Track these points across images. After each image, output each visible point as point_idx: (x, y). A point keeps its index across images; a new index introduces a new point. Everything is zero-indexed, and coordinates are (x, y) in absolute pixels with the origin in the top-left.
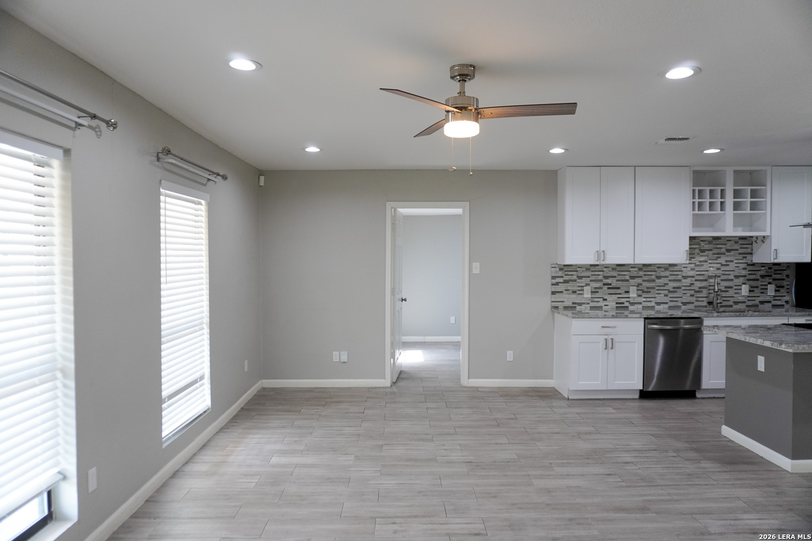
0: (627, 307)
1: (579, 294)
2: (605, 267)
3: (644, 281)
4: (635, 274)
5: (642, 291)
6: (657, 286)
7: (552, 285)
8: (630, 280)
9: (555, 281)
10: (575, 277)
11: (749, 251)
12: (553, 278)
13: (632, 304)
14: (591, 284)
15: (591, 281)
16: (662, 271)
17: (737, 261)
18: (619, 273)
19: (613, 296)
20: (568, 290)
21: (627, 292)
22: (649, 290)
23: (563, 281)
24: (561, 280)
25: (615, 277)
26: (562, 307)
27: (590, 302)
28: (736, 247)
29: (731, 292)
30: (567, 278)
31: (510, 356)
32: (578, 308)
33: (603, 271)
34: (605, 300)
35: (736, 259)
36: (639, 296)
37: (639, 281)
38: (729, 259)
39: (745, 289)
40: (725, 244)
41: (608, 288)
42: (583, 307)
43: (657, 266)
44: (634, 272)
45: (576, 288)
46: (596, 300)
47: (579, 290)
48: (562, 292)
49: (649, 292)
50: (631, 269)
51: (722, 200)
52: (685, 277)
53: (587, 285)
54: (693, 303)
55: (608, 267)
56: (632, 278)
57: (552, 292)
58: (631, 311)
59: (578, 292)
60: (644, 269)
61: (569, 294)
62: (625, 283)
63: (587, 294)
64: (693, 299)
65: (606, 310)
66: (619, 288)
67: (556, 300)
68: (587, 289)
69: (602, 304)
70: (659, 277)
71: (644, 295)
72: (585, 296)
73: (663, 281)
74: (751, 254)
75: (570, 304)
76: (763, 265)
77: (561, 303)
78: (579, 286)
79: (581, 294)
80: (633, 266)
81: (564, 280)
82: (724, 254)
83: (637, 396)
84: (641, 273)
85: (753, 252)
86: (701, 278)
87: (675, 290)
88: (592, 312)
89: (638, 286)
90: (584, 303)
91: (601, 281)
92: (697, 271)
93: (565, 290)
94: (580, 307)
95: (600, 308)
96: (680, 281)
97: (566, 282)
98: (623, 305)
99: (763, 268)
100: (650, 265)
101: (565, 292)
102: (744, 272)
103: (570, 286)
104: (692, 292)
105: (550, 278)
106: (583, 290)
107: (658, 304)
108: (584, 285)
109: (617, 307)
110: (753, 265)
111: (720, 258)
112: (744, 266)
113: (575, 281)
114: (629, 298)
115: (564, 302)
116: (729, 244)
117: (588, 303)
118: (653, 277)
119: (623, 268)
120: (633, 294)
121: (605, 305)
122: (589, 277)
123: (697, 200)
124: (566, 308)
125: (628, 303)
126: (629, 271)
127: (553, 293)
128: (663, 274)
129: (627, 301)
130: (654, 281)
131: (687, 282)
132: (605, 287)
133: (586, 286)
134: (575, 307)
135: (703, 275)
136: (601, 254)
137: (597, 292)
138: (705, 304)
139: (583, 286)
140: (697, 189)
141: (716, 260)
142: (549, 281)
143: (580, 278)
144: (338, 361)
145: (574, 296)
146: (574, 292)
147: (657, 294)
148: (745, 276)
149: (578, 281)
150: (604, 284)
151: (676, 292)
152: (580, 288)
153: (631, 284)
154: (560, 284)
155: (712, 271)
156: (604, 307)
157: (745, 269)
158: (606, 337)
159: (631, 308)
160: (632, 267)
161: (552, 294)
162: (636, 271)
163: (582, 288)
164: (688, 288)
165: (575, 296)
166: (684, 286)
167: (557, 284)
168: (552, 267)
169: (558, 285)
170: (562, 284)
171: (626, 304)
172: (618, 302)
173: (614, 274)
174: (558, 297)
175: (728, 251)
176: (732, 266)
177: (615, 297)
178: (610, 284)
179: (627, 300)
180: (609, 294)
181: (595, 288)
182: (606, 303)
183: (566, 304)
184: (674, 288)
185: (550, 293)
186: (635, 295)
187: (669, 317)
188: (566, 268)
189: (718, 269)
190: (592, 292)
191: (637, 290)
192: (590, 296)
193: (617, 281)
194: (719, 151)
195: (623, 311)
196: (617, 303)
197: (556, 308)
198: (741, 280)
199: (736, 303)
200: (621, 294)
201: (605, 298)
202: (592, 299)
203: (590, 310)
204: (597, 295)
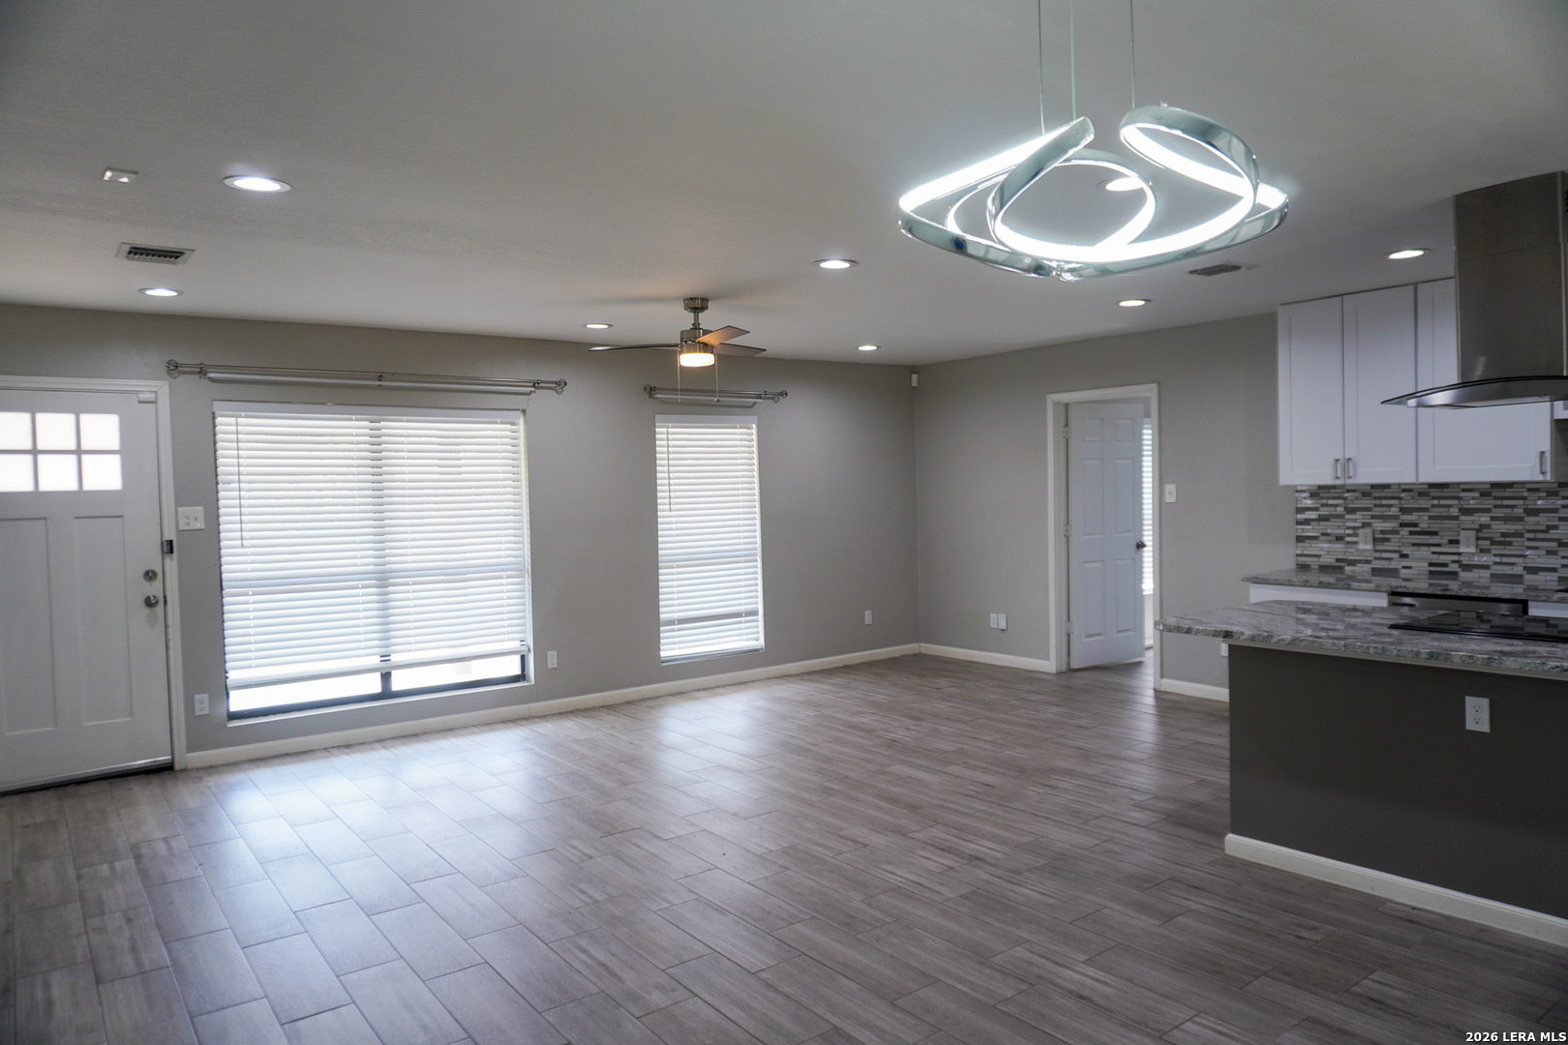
0: (1455, 573)
1: (1348, 542)
2: (1404, 490)
3: (1494, 519)
4: (1472, 504)
5: (1490, 542)
6: (1529, 531)
7: (1298, 523)
8: (1462, 518)
9: (1301, 516)
10: (1340, 510)
12: (1300, 510)
13: (1467, 568)
14: (1374, 525)
15: (1373, 517)
18: (1436, 501)
19: (1422, 548)
20: (1328, 535)
21: (1456, 542)
22: (1508, 539)
23: (1317, 517)
24: (1313, 515)
25: (1426, 510)
26: (1317, 567)
27: (1371, 559)
30: (1325, 511)
32: (1348, 569)
33: (1400, 498)
34: (1403, 556)
36: (1483, 551)
37: (1483, 518)
41: (1411, 533)
42: (1358, 568)
44: (1472, 500)
45: (1341, 532)
46: (1383, 555)
47: (1348, 535)
48: (1316, 538)
49: (1509, 543)
50: (1462, 494)
53: (1365, 525)
55: (1410, 490)
56: (1466, 512)
57: (1298, 537)
58: (1461, 582)
59: (1348, 539)
60: (1494, 494)
61: (1330, 542)
62: (1449, 524)
63: (1365, 546)
65: (1408, 577)
66: (1435, 533)
67: (1305, 552)
68: (1365, 534)
69: (1397, 563)
70: (1532, 512)
71: (1496, 550)
72: (1361, 546)
73: (1543, 519)
75: (1331, 561)
77: (1315, 559)
78: (1348, 528)
79: (1353, 543)
80: (1470, 488)
81: (1320, 515)
84: (1487, 503)
88: (1376, 580)
89: (1479, 530)
90: (1359, 561)
91: (1395, 517)
93: (1323, 534)
94: (1351, 568)
95: (1393, 572)
97: (1322, 519)
98: (1444, 569)
101: (1322, 538)
103: (1331, 528)
105: (1293, 510)
106: (1357, 535)
108: (1360, 525)
109: (1431, 572)
113: (1340, 517)
114: (1459, 554)
115: (1319, 556)
118: (1518, 511)
119: (1446, 492)
120: (1467, 548)
121: (1404, 567)
122: (1369, 509)
124: (1323, 568)
125: (1457, 565)
126: (1459, 498)
127: (1300, 539)
128: (1542, 504)
129: (1453, 562)
130: (1520, 519)
132: (1405, 531)
133: (1362, 527)
134: (1342, 568)
136: (1344, 464)
137: (1388, 540)
139: (1357, 528)
142: (1290, 517)
143: (1351, 511)
144: (995, 627)
145: (1339, 546)
146: (1339, 538)
147: (1530, 548)
149: (1347, 516)
150: (1402, 525)
152: (1350, 532)
153: (1462, 526)
154: (1313, 523)
156: (1403, 571)
159: (1464, 576)
160: (1464, 490)
161: (1297, 541)
162: (1474, 498)
163: (1356, 531)
165: (1342, 546)
167: (1307, 522)
168: (1297, 491)
169: (1308, 524)
170: (1316, 523)
171: (1454, 567)
172: (1433, 561)
173: (1424, 503)
174: (1308, 547)
177: (1425, 552)
178: (1416, 525)
179: (1456, 558)
180: (1413, 545)
181: (1382, 532)
182: (1406, 562)
183: (1324, 561)
185: (1293, 539)
186: (1472, 550)
187: (1440, 593)
188: (1323, 492)
190: (1375, 540)
191: (1479, 539)
193: (1431, 517)
195: (1443, 582)
196: (1431, 564)
197: (1306, 567)
200: (1439, 545)
201: (1404, 552)
202: (1378, 555)
203: (1373, 575)
204: (1387, 546)
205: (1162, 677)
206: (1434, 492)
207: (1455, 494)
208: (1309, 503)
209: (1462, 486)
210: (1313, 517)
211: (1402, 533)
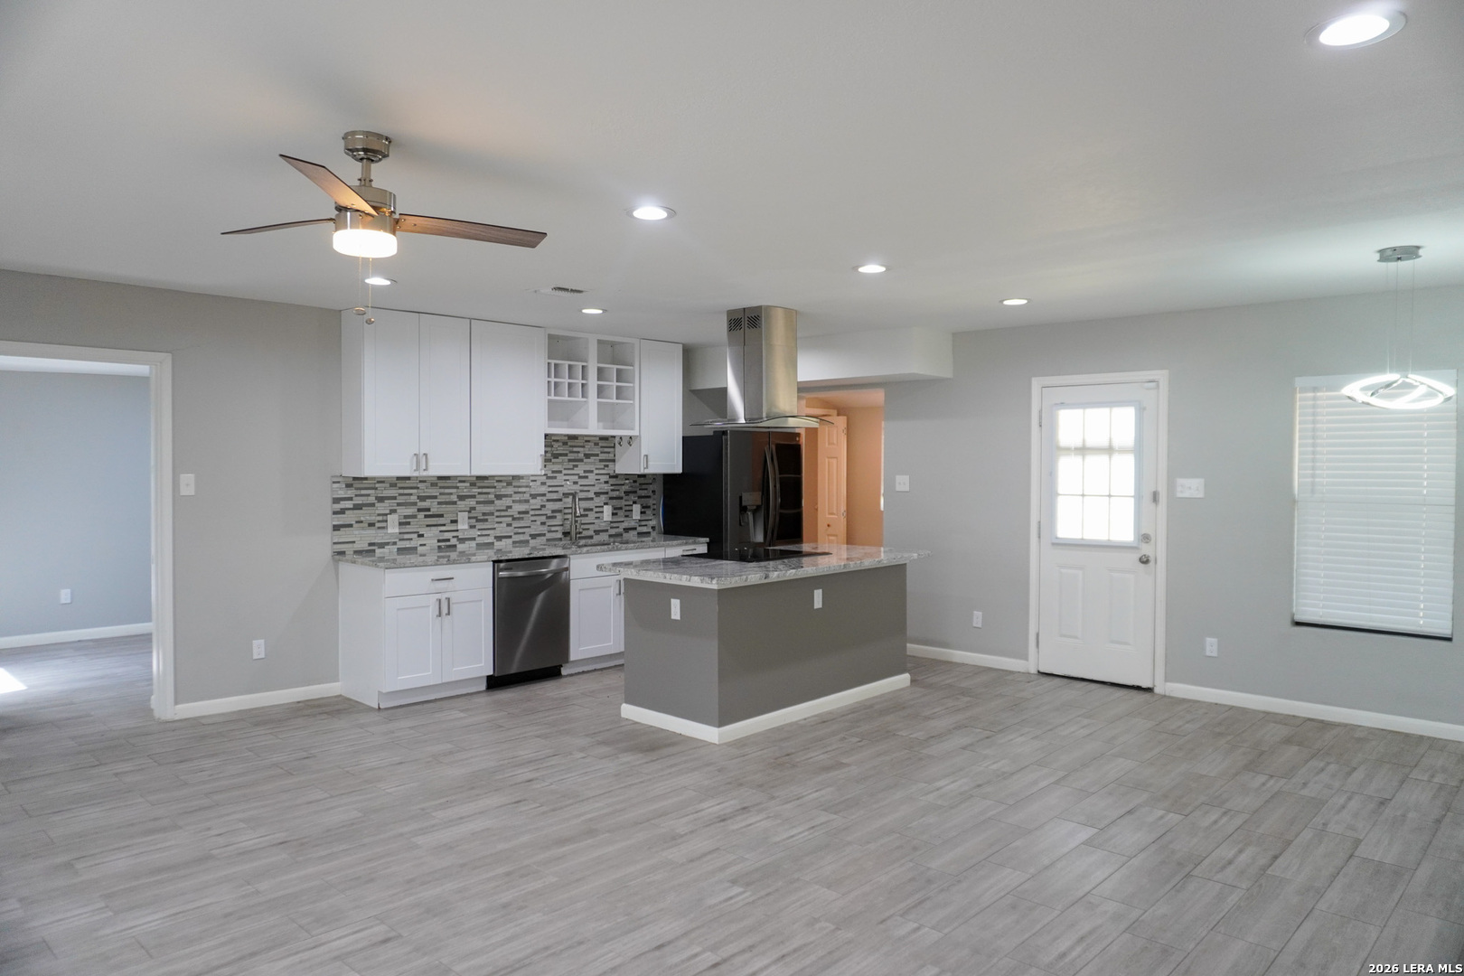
0: (455, 546)
1: (379, 528)
2: (421, 482)
3: (478, 503)
4: (465, 493)
5: (477, 520)
6: (498, 511)
7: (335, 513)
8: (459, 503)
9: (338, 507)
10: (372, 499)
11: (611, 457)
12: (336, 501)
13: (462, 540)
14: (398, 511)
15: (399, 504)
16: (503, 487)
17: (597, 472)
18: (442, 491)
19: (433, 528)
20: (362, 522)
21: (455, 522)
22: (486, 517)
23: (352, 506)
24: (349, 504)
25: (435, 497)
26: (352, 553)
27: (397, 540)
28: (597, 451)
29: (592, 516)
30: (358, 501)
31: (259, 649)
32: (378, 551)
33: (417, 488)
34: (422, 536)
35: (596, 469)
36: (472, 527)
37: (472, 502)
38: (588, 468)
39: (607, 510)
40: (583, 447)
41: (426, 516)
42: (386, 550)
43: (497, 478)
44: (465, 489)
45: (374, 519)
46: (406, 536)
47: (379, 521)
48: (351, 526)
49: (486, 520)
50: (459, 485)
51: (584, 382)
52: (534, 496)
53: (393, 512)
54: (544, 535)
55: (425, 482)
56: (462, 498)
57: (334, 526)
58: (460, 552)
59: (378, 525)
60: (478, 484)
61: (363, 528)
62: (450, 508)
63: (393, 528)
64: (544, 529)
65: (423, 553)
66: (442, 516)
67: (341, 540)
68: (393, 520)
69: (416, 542)
70: (499, 497)
71: (480, 525)
72: (390, 530)
73: (506, 502)
74: (614, 461)
75: (362, 545)
76: (627, 476)
77: (350, 545)
78: (379, 515)
79: (383, 528)
80: (462, 480)
81: (354, 505)
82: (581, 460)
83: (483, 687)
84: (476, 490)
85: (616, 458)
86: (554, 496)
87: (521, 516)
88: (401, 559)
89: (469, 512)
90: (388, 544)
91: (415, 504)
92: (549, 486)
93: (357, 522)
94: (381, 550)
95: (413, 550)
96: (527, 501)
97: (357, 507)
99: (627, 481)
100: (485, 478)
101: (355, 525)
102: (607, 488)
103: (366, 515)
104: (543, 519)
105: (330, 501)
106: (386, 521)
107: (499, 538)
108: (388, 512)
109: (439, 547)
110: (616, 476)
111: (577, 466)
112: (606, 478)
113: (373, 505)
114: (457, 531)
115: (354, 542)
116: (588, 446)
117: (395, 543)
118: (491, 497)
119: (448, 483)
120: (463, 525)
121: (421, 545)
122: (395, 498)
123: (553, 380)
124: (357, 552)
125: (456, 539)
126: (457, 488)
127: (336, 528)
128: (504, 492)
129: (454, 537)
130: (492, 502)
131: (536, 503)
132: (421, 515)
133: (390, 514)
134: (374, 551)
135: (557, 492)
136: (421, 458)
137: (409, 523)
138: (559, 535)
139: (386, 515)
140: (553, 362)
141: (573, 469)
142: (329, 507)
143: (381, 499)
145: (372, 531)
146: (371, 525)
147: (497, 523)
148: (607, 493)
149: (377, 505)
150: (419, 510)
151: (522, 518)
152: (380, 518)
153: (460, 509)
154: (347, 512)
155: (569, 487)
156: (420, 549)
157: (606, 482)
158: (438, 596)
159: (461, 547)
160: (460, 481)
161: (334, 530)
162: (466, 487)
163: (385, 518)
164: (537, 512)
165: (374, 532)
166: (532, 510)
167: (342, 511)
168: (334, 482)
169: (344, 514)
170: (351, 512)
171: (454, 541)
172: (441, 538)
173: (434, 492)
174: (344, 535)
175: (587, 456)
176: (592, 478)
177: (435, 530)
178: (429, 510)
179: (455, 534)
180: (427, 526)
181: (405, 517)
182: (422, 541)
183: (358, 546)
184: (519, 513)
185: (331, 528)
186: (466, 527)
188: (357, 482)
189: (575, 483)
190: (400, 524)
191: (469, 518)
192: (397, 530)
193: (439, 503)
194: (600, 312)
195: (448, 554)
196: (439, 541)
197: (342, 553)
198: (603, 498)
199: (597, 532)
200: (444, 525)
201: (421, 533)
202: (401, 536)
203: (398, 554)
204: (408, 528)
205: (176, 703)
206: (441, 483)
207: (454, 485)
208: (341, 494)
209: (459, 479)
210: (348, 506)
211: (419, 517)
